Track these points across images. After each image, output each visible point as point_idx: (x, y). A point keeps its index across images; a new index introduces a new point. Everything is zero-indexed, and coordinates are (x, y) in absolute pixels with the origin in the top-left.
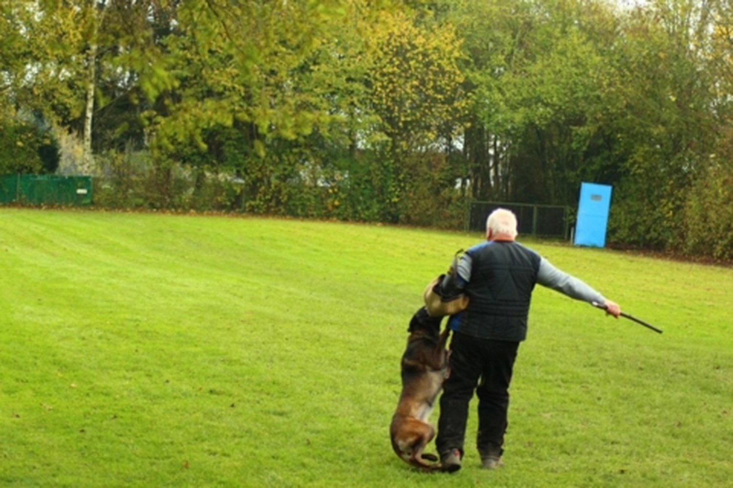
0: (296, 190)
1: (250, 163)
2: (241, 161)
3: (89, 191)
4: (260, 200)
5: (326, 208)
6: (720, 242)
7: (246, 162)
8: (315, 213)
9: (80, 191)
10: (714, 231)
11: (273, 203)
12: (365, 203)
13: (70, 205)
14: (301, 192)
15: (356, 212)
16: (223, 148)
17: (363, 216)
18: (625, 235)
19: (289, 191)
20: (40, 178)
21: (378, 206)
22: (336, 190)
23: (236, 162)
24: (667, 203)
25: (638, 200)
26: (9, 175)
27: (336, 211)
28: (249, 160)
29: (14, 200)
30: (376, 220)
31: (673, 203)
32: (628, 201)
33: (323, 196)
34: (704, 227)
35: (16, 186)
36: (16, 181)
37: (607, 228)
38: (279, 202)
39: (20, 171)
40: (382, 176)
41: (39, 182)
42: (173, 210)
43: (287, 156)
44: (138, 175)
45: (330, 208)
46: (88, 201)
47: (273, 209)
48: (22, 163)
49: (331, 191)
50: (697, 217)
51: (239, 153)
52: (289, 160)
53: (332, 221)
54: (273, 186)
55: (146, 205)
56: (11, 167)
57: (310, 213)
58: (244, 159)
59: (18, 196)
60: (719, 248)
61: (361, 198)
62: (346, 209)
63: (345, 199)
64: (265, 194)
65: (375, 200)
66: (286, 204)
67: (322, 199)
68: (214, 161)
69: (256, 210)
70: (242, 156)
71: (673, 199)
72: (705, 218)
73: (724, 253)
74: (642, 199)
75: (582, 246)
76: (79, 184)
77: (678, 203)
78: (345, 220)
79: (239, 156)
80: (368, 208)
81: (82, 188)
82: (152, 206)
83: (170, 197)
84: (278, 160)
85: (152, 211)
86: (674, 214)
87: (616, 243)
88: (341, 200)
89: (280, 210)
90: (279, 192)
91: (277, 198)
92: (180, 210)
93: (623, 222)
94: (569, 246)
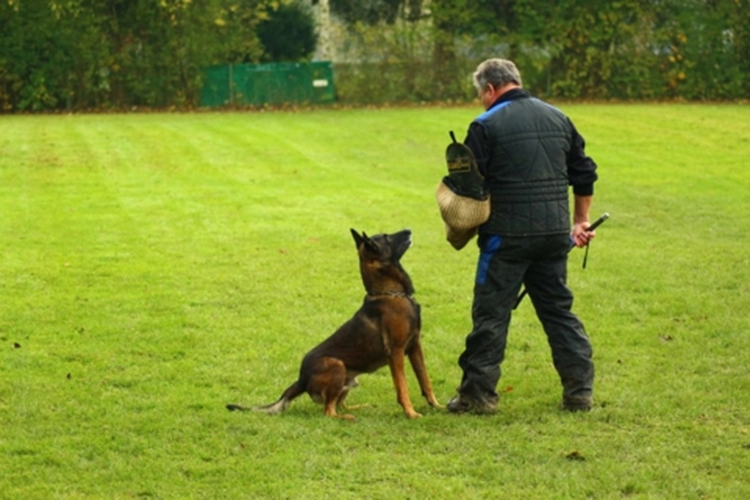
0: (623, 62)
1: (554, 27)
2: (541, 25)
3: (330, 82)
4: (572, 78)
5: (667, 84)
7: (548, 26)
8: (651, 92)
9: (319, 83)
11: (591, 82)
12: (723, 72)
13: (305, 103)
14: (630, 63)
15: (711, 87)
16: (515, 8)
17: (721, 91)
19: (613, 63)
20: (260, 68)
21: (742, 76)
22: (680, 57)
23: (534, 28)
26: (216, 68)
27: (682, 87)
28: (553, 23)
29: (226, 102)
30: (741, 97)
33: (662, 66)
35: (227, 82)
36: (228, 75)
38: (599, 81)
39: (232, 60)
40: (746, 33)
41: (259, 74)
42: (449, 101)
43: (606, 14)
44: (398, 56)
45: (673, 83)
46: (329, 96)
47: (591, 91)
48: (234, 48)
49: (672, 59)
51: (539, 15)
52: (608, 19)
53: (676, 102)
54: (589, 58)
55: (412, 97)
56: (219, 56)
57: (644, 92)
58: (545, 23)
59: (231, 94)
61: (717, 66)
62: (696, 83)
63: (695, 69)
64: (578, 70)
65: (736, 69)
66: (609, 83)
67: (662, 72)
68: (504, 29)
69: (566, 94)
70: (542, 18)
76: (316, 73)
78: (696, 98)
79: (537, 18)
80: (727, 81)
81: (320, 77)
82: (420, 97)
83: (445, 83)
84: (593, 21)
85: (419, 106)
88: (688, 70)
89: (601, 91)
90: (598, 65)
91: (596, 74)
92: (459, 101)
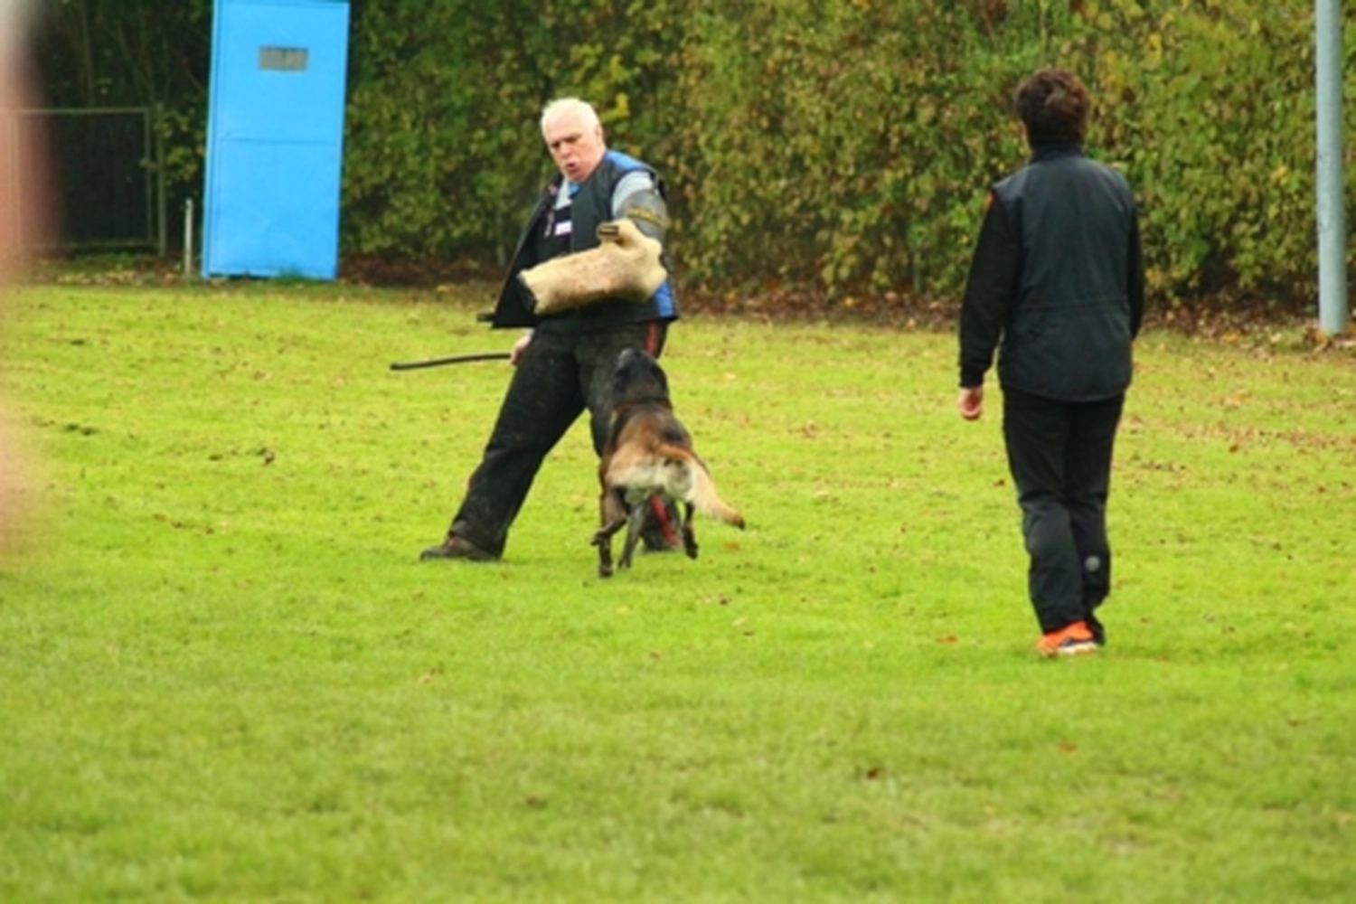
6: (847, 216)
10: (816, 171)
18: (425, 216)
24: (603, 58)
25: (468, 57)
31: (628, 62)
32: (428, 62)
34: (769, 155)
37: (344, 192)
50: (737, 115)
60: (842, 243)
71: (625, 41)
72: (775, 119)
73: (868, 265)
74: (490, 52)
75: (238, 281)
77: (650, 56)
86: (635, 109)
87: (389, 255)
93: (412, 162)
94: (176, 284)
